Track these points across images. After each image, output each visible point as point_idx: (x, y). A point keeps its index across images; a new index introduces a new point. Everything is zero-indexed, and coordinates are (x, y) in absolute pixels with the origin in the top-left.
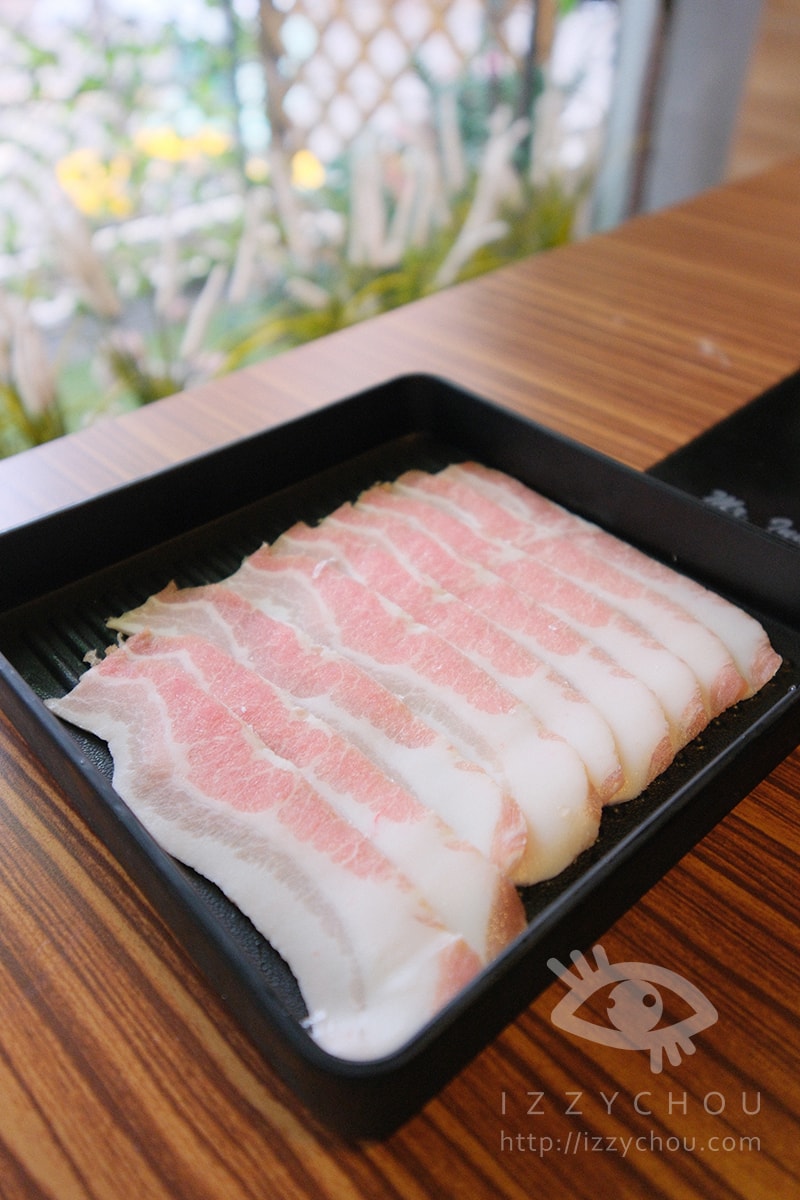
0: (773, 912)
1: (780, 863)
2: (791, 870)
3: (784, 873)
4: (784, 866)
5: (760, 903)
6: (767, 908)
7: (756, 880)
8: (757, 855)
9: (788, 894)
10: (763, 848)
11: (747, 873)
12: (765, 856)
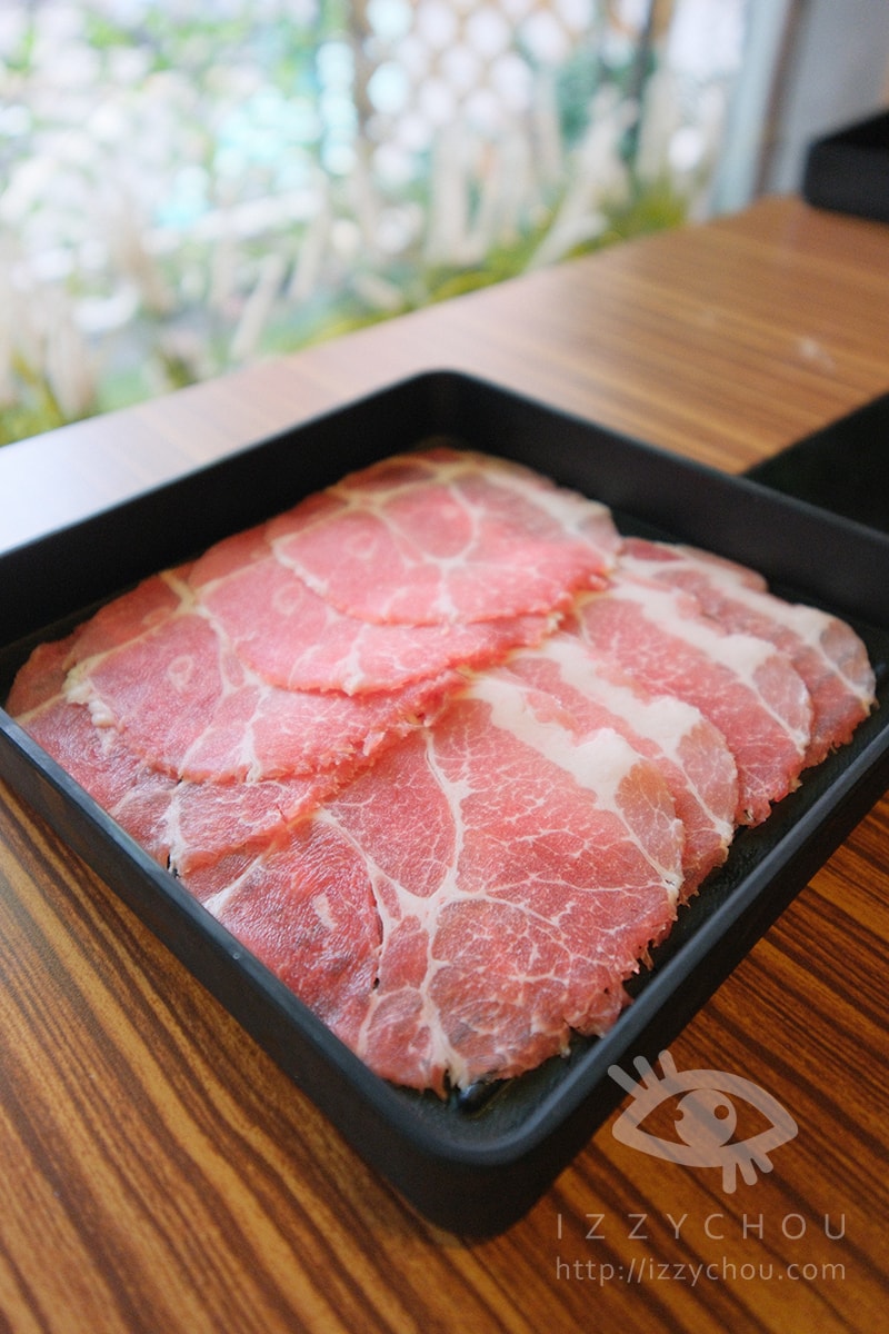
0: (817, 982)
1: (831, 926)
2: (844, 937)
3: (836, 940)
4: (837, 931)
5: (803, 971)
6: (812, 978)
7: (800, 944)
8: (804, 916)
9: (837, 963)
10: (814, 909)
11: (792, 938)
12: (816, 918)
